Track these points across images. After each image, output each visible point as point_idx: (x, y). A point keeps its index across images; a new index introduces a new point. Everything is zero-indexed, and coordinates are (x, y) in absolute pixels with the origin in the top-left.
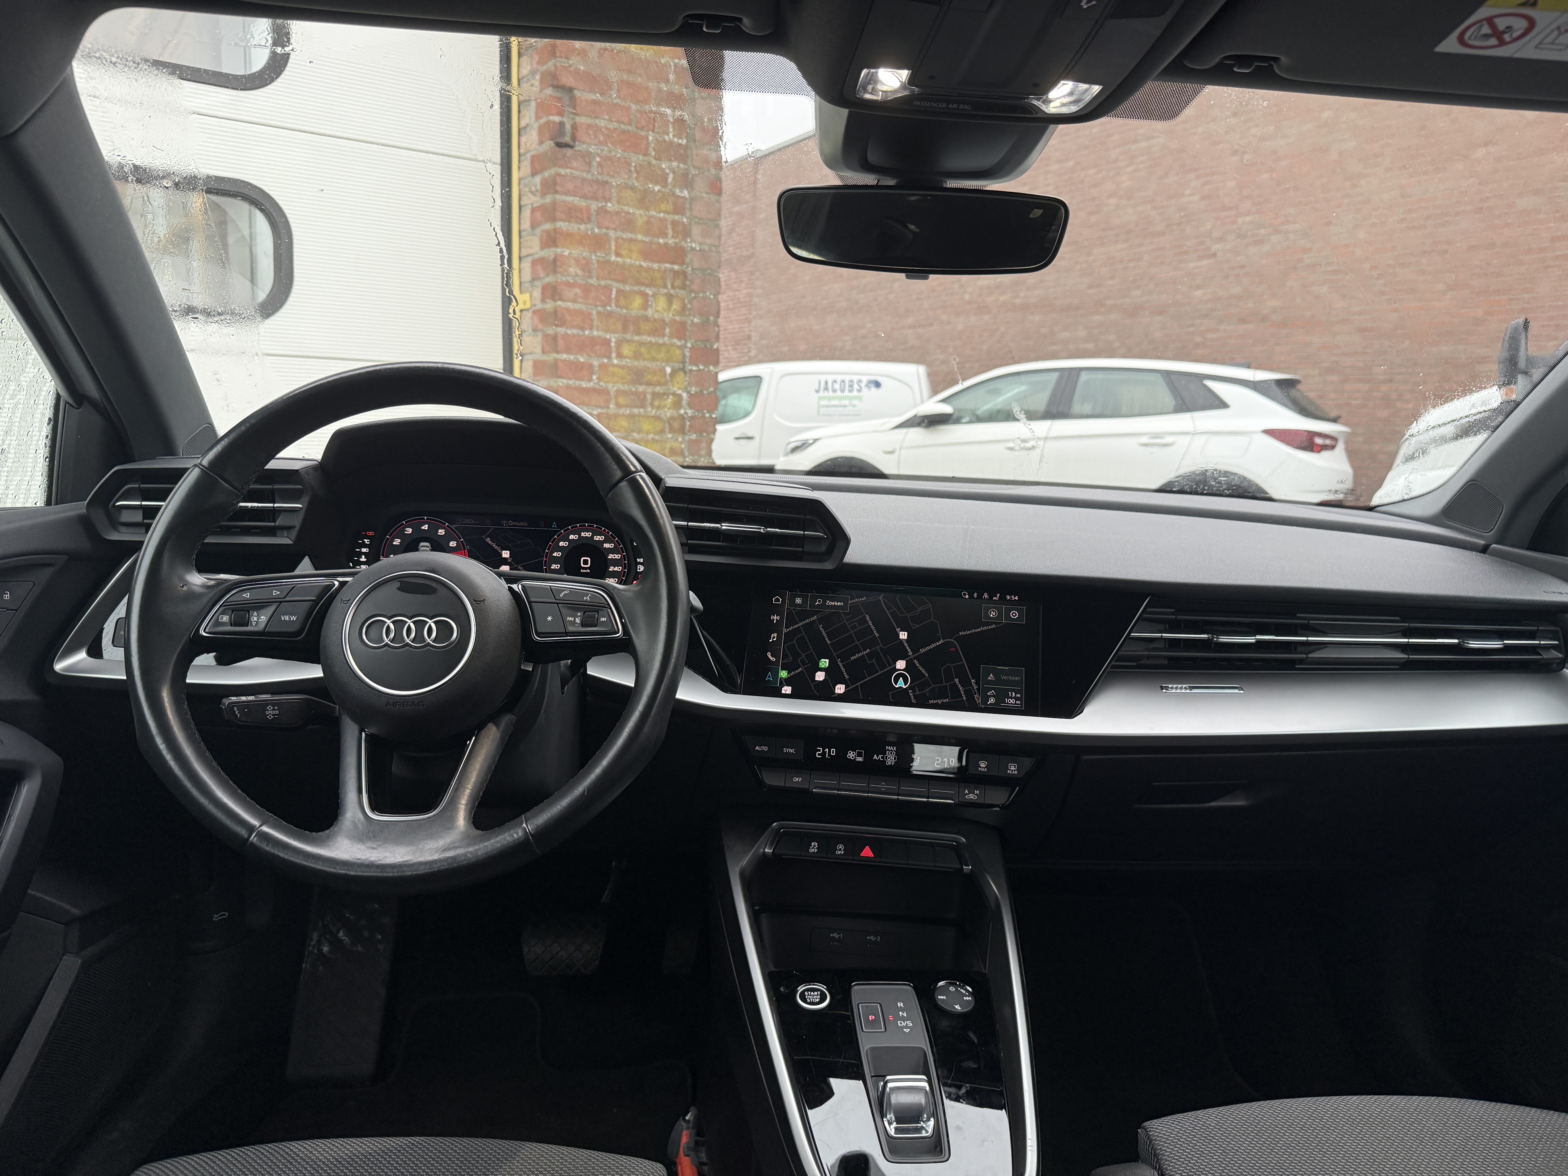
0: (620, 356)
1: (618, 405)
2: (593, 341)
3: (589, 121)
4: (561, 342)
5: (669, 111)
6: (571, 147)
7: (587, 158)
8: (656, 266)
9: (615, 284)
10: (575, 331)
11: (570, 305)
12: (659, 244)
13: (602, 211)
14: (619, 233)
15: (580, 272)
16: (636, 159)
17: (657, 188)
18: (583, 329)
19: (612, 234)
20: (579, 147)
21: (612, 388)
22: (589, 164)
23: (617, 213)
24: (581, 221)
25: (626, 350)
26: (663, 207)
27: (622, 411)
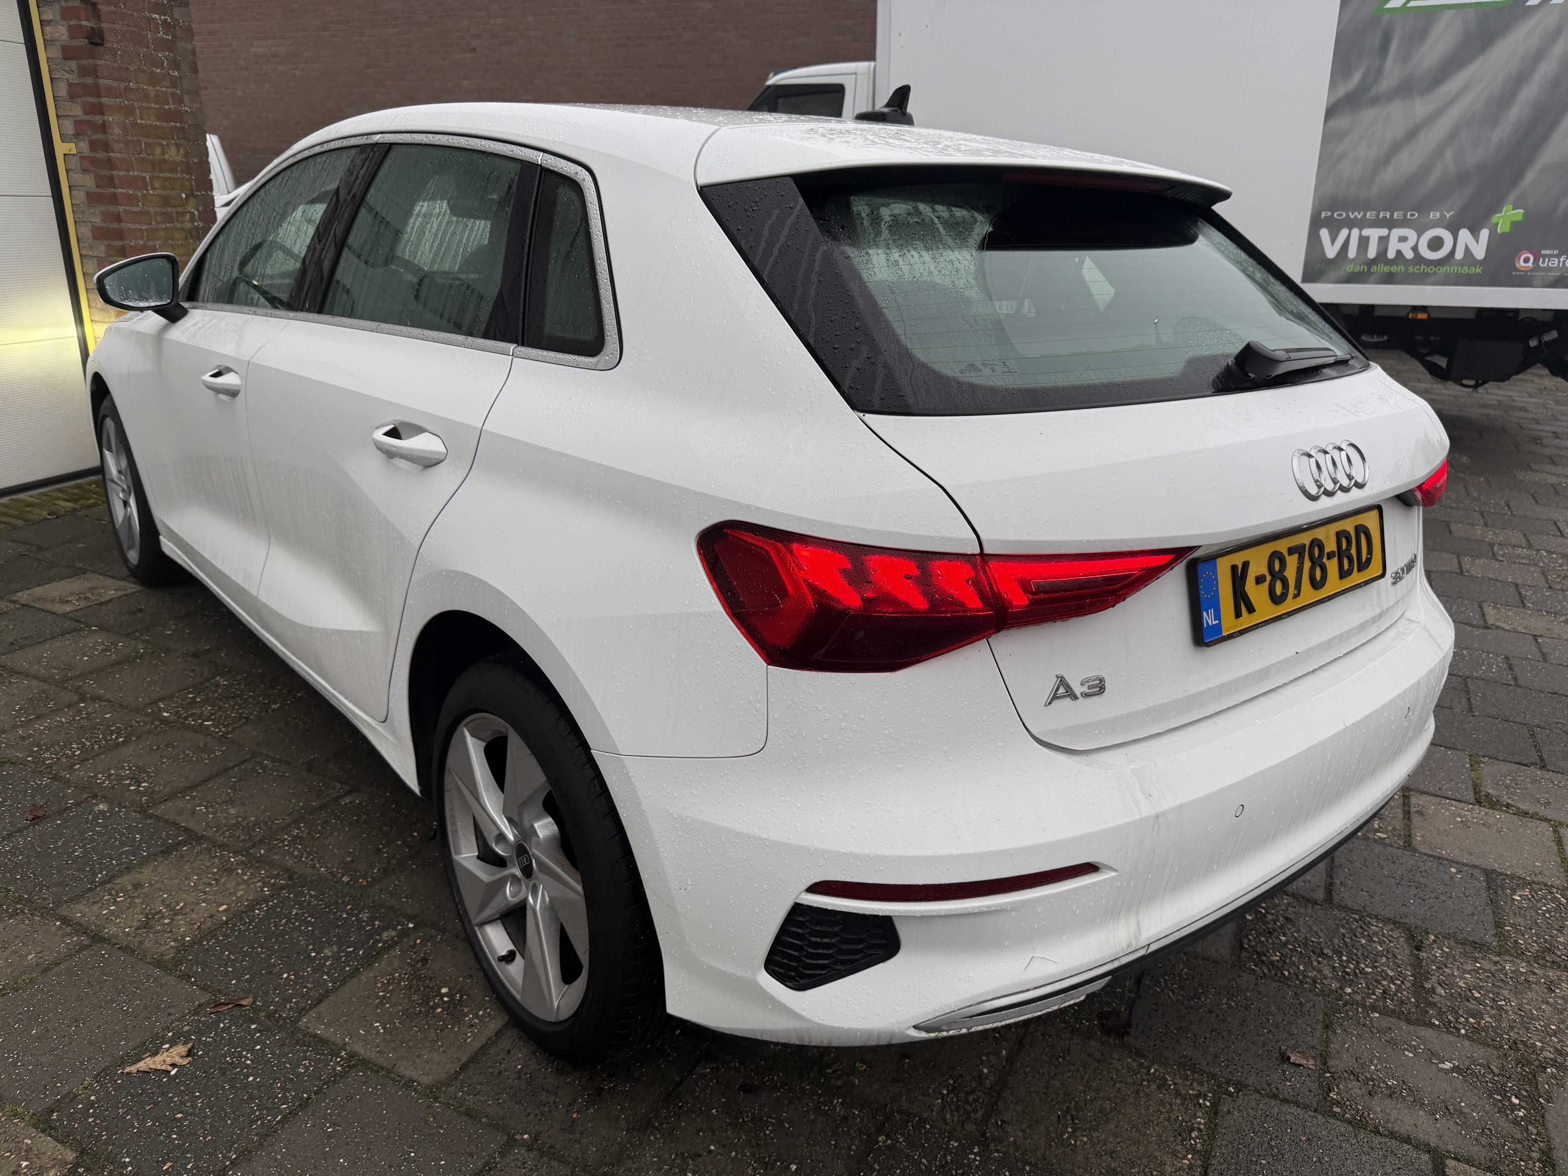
0: (153, 188)
1: (157, 223)
2: (136, 179)
3: (110, 25)
4: (117, 181)
5: (157, 17)
6: (102, 45)
7: (113, 52)
8: (165, 125)
9: (144, 139)
10: (124, 173)
11: (118, 155)
12: (165, 109)
13: (127, 88)
14: (140, 104)
15: (120, 132)
16: (143, 51)
17: (158, 71)
18: (129, 171)
19: (135, 103)
20: (108, 45)
21: (152, 210)
22: (115, 56)
23: (137, 90)
24: (116, 96)
25: (157, 184)
26: (164, 83)
27: (159, 226)
